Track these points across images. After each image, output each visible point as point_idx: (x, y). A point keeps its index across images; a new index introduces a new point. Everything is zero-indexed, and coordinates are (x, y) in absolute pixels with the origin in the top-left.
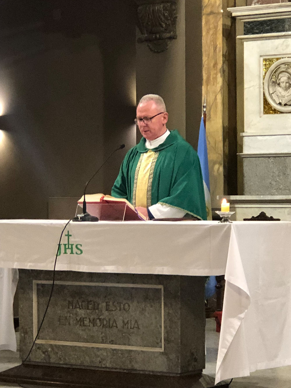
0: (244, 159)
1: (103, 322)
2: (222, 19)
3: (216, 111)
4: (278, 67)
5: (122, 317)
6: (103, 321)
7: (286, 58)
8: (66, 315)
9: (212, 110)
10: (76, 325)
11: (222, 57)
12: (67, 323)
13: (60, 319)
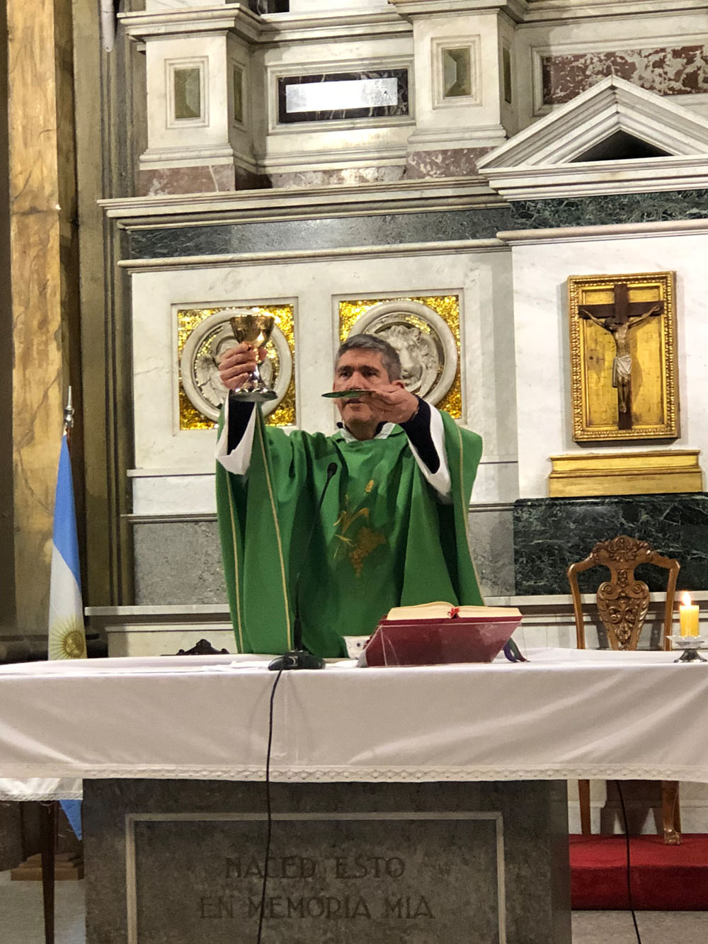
0: (136, 527)
1: (329, 908)
2: (58, 224)
3: (46, 424)
4: (214, 329)
5: (383, 891)
6: (329, 904)
7: (234, 308)
8: (220, 893)
9: (37, 422)
10: (250, 916)
11: (59, 306)
12: (224, 913)
13: (203, 905)
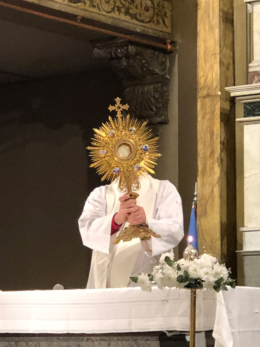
0: (244, 257)
2: (219, 102)
3: (213, 206)
9: (208, 204)
11: (219, 144)
